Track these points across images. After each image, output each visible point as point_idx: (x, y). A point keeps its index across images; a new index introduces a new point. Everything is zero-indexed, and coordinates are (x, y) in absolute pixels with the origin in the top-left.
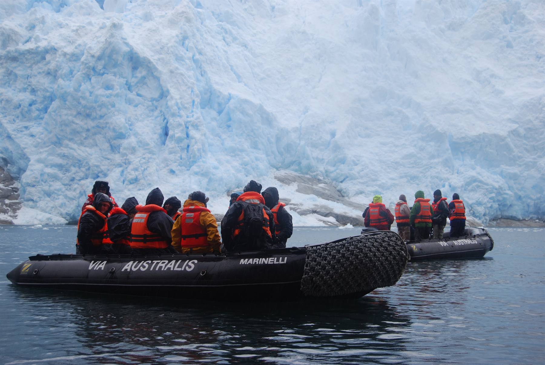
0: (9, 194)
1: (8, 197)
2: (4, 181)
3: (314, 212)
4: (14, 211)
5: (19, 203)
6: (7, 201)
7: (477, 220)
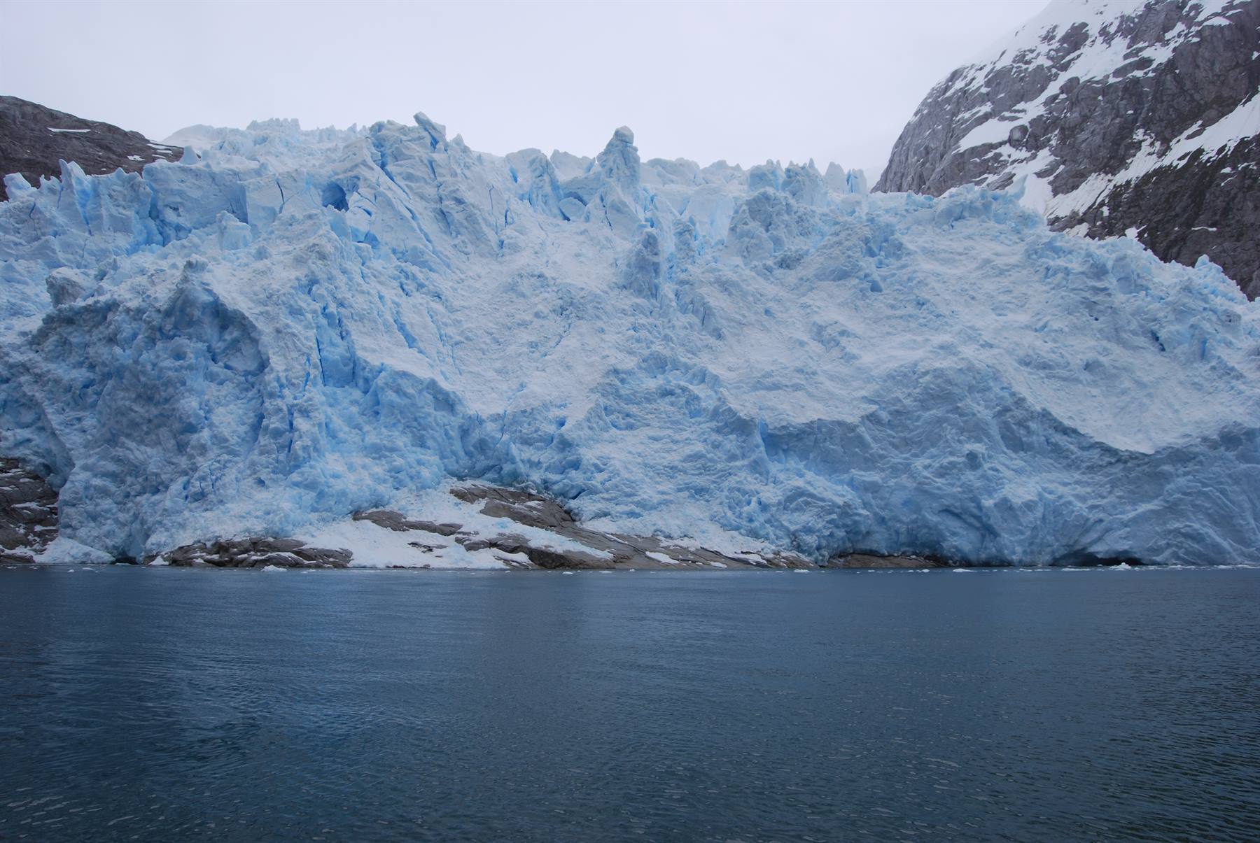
0: (43, 517)
1: (40, 522)
2: (40, 498)
3: (492, 544)
4: (45, 542)
5: (56, 531)
6: (38, 528)
7: (804, 557)
